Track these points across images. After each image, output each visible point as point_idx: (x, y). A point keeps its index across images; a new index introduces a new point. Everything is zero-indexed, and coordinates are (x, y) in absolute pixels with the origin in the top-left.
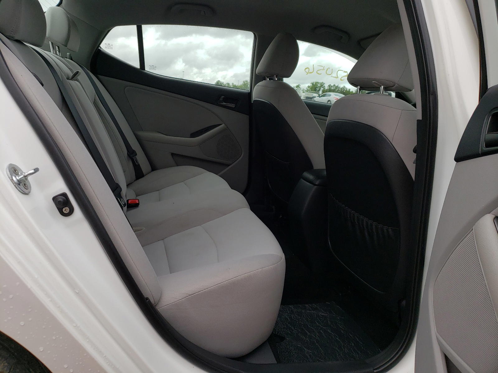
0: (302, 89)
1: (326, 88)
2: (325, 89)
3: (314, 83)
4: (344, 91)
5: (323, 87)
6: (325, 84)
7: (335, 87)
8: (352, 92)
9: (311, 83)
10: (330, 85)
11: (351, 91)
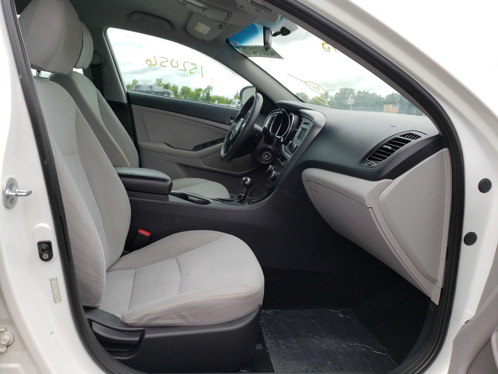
0: (330, 96)
1: (356, 94)
2: (354, 95)
3: (343, 90)
4: (374, 98)
5: (352, 94)
6: (354, 90)
7: (364, 94)
8: (383, 98)
9: (340, 90)
10: (360, 91)
11: (381, 97)
